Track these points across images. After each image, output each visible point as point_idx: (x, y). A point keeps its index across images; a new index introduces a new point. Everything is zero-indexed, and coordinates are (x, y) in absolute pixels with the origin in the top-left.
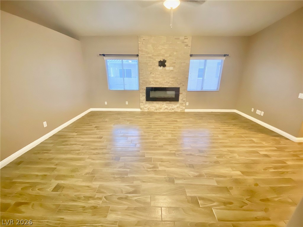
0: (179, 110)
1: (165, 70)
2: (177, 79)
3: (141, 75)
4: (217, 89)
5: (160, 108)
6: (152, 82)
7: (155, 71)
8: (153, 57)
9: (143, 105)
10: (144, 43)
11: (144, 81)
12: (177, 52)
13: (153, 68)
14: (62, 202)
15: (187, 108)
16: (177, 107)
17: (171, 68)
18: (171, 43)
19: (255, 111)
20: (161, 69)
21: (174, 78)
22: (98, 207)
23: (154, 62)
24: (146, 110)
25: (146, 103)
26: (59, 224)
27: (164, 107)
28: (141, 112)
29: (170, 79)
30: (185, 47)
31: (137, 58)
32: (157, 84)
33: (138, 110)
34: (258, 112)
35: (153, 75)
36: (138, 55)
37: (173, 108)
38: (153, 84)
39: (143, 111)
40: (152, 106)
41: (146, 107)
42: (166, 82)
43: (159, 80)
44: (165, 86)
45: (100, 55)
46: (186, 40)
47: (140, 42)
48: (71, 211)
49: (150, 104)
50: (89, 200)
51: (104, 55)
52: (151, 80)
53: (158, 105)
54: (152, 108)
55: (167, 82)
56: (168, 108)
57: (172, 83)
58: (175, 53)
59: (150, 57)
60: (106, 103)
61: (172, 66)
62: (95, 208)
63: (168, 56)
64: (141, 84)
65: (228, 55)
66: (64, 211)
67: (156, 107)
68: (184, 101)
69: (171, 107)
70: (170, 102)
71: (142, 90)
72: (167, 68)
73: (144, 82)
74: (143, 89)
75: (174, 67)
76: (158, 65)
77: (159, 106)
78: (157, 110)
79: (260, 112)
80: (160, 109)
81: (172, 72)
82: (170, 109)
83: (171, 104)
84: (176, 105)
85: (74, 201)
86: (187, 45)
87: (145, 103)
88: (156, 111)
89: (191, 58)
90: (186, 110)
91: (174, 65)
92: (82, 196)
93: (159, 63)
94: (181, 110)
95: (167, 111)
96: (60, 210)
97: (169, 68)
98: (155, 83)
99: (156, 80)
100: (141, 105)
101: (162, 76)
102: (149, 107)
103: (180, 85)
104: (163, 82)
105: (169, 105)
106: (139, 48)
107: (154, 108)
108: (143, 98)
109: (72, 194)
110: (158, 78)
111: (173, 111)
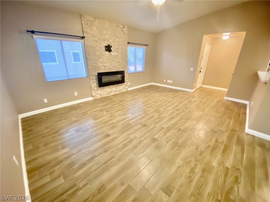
0: (124, 90)
1: (111, 55)
2: (121, 63)
3: (89, 60)
4: (143, 70)
5: (111, 91)
6: (101, 68)
7: (102, 56)
8: (99, 41)
9: (94, 92)
10: (88, 24)
11: (93, 66)
12: (118, 38)
13: (101, 53)
14: (189, 191)
15: (130, 87)
16: (123, 88)
17: (116, 53)
18: (113, 29)
19: (166, 81)
20: (108, 54)
21: (118, 62)
22: (204, 168)
23: (101, 46)
24: (99, 97)
25: (98, 90)
26: (213, 197)
27: (114, 90)
28: (93, 100)
29: (116, 64)
30: (124, 35)
31: (82, 41)
32: (106, 69)
33: (91, 99)
34: (169, 81)
35: (102, 60)
36: (83, 38)
37: (120, 89)
38: (102, 69)
39: (95, 98)
40: (103, 92)
41: (98, 94)
42: (112, 66)
43: (107, 65)
44: (113, 70)
45: (27, 31)
46: (124, 29)
47: (83, 22)
48: (201, 186)
49: (102, 90)
50: (195, 172)
51: (33, 32)
52: (100, 65)
53: (108, 89)
54: (104, 93)
55: (114, 66)
56: (117, 91)
57: (117, 67)
58: (117, 40)
59: (96, 41)
60: (46, 101)
61: (116, 52)
62: (204, 170)
63: (112, 42)
64: (91, 70)
65: (148, 45)
66: (201, 191)
67: (107, 91)
68: (127, 82)
69: (119, 89)
70: (118, 85)
71: (92, 77)
72: (112, 53)
73: (93, 68)
74: (93, 75)
75: (118, 52)
76: (105, 50)
77: (110, 90)
78: (108, 94)
79: (170, 81)
80: (111, 93)
81: (116, 57)
82: (118, 91)
83: (118, 86)
84: (122, 86)
85: (191, 181)
86: (125, 34)
87: (96, 90)
88: (107, 96)
89: (128, 45)
90: (129, 89)
91: (117, 50)
92: (188, 174)
93: (105, 48)
94: (126, 89)
95: (117, 93)
96: (198, 194)
97: (113, 53)
98: (104, 68)
99: (105, 65)
100: (92, 92)
101: (109, 60)
102: (101, 93)
103: (123, 68)
104: (111, 66)
105: (117, 87)
106: (84, 30)
107: (106, 93)
108: (94, 85)
109: (182, 180)
110: (106, 63)
111: (120, 92)
